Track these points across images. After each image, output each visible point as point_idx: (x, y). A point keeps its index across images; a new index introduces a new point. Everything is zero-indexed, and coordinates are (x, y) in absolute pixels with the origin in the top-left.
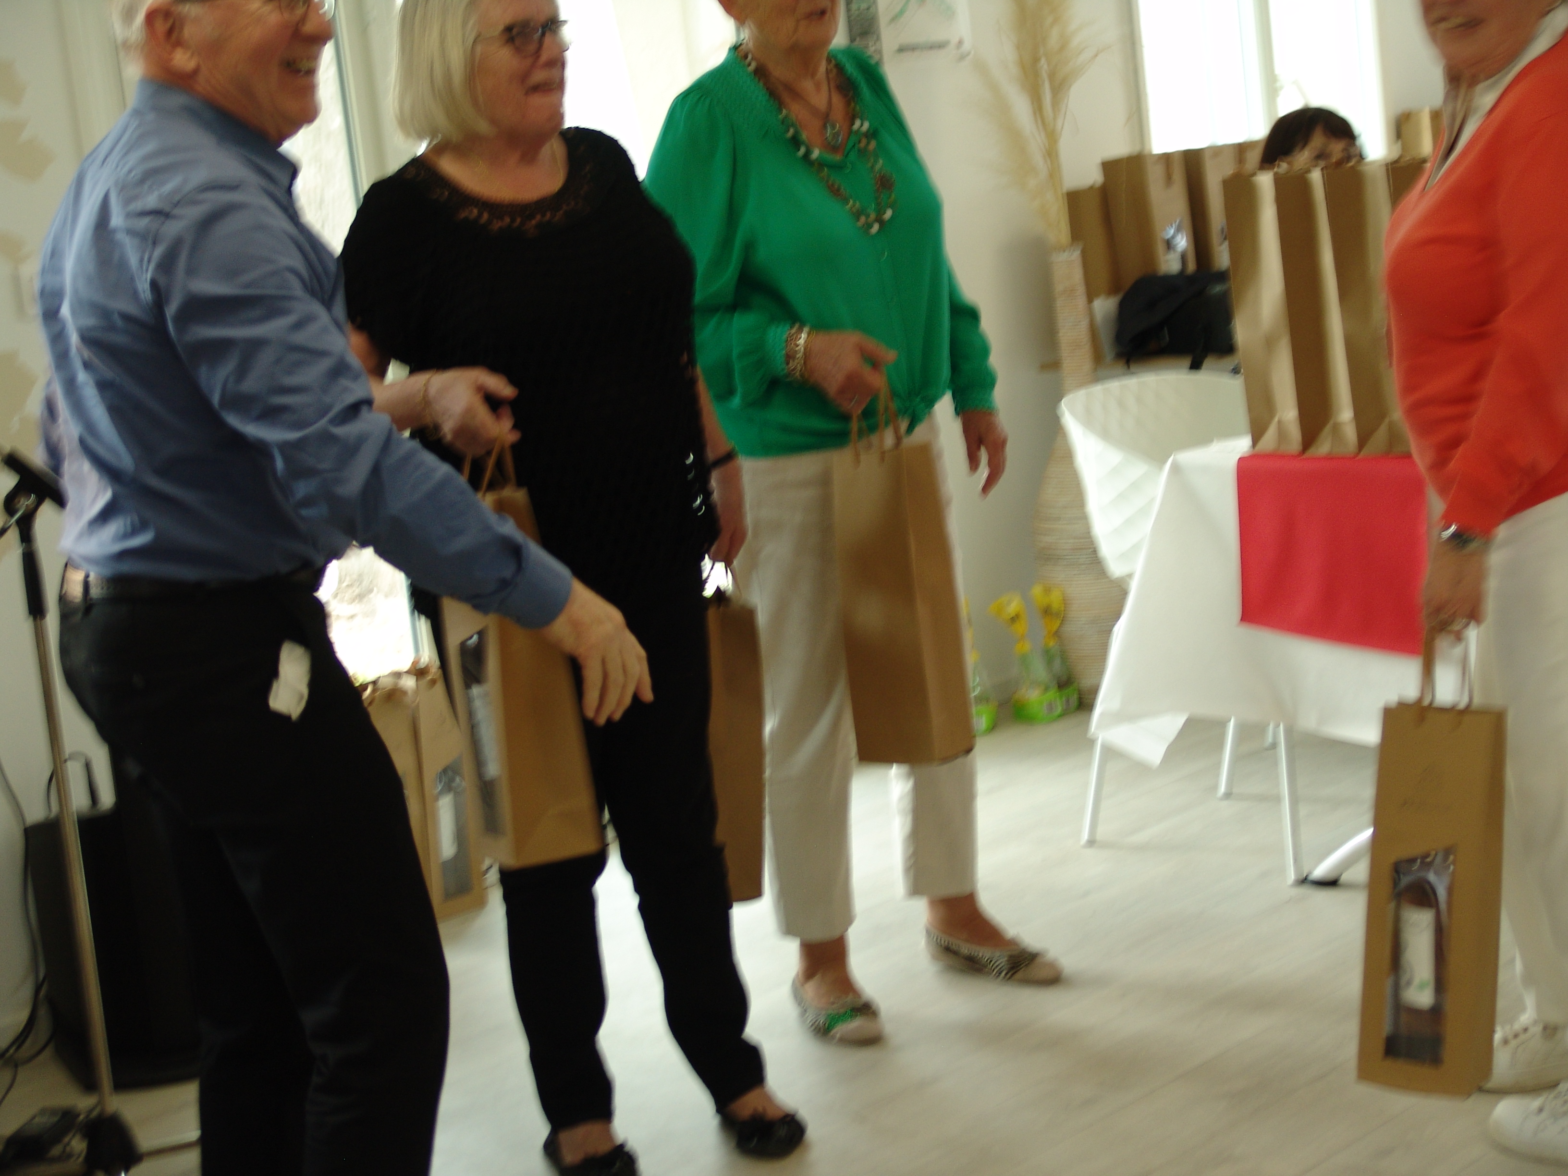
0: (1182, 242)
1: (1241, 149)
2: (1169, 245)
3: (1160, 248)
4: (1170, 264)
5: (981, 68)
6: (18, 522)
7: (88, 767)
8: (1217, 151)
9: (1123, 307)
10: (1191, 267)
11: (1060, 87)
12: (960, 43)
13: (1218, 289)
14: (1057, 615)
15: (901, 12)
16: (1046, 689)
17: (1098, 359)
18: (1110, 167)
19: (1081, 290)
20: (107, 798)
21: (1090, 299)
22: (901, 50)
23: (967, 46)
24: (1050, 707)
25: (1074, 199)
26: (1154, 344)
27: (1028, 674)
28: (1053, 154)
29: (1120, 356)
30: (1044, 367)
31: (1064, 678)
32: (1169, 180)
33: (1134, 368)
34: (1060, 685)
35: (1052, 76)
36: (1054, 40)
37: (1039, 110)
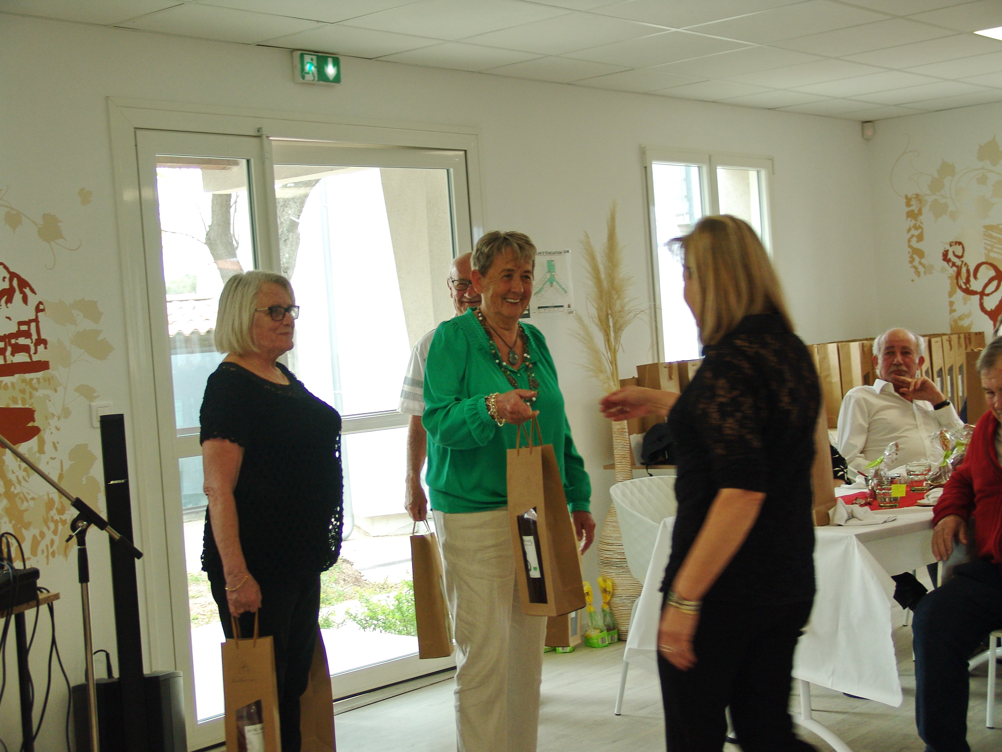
5: (580, 319)
6: (76, 535)
7: (108, 656)
9: (645, 439)
11: (618, 330)
12: (569, 306)
14: (609, 592)
15: (540, 291)
16: (602, 631)
17: (633, 464)
18: (641, 369)
20: (116, 674)
21: (630, 434)
22: (539, 308)
23: (572, 308)
24: (603, 640)
26: (661, 458)
27: (592, 623)
28: (614, 362)
29: (642, 464)
30: (606, 467)
31: (612, 626)
32: (670, 378)
33: (650, 471)
34: (609, 629)
35: (615, 324)
36: (618, 307)
37: (608, 340)
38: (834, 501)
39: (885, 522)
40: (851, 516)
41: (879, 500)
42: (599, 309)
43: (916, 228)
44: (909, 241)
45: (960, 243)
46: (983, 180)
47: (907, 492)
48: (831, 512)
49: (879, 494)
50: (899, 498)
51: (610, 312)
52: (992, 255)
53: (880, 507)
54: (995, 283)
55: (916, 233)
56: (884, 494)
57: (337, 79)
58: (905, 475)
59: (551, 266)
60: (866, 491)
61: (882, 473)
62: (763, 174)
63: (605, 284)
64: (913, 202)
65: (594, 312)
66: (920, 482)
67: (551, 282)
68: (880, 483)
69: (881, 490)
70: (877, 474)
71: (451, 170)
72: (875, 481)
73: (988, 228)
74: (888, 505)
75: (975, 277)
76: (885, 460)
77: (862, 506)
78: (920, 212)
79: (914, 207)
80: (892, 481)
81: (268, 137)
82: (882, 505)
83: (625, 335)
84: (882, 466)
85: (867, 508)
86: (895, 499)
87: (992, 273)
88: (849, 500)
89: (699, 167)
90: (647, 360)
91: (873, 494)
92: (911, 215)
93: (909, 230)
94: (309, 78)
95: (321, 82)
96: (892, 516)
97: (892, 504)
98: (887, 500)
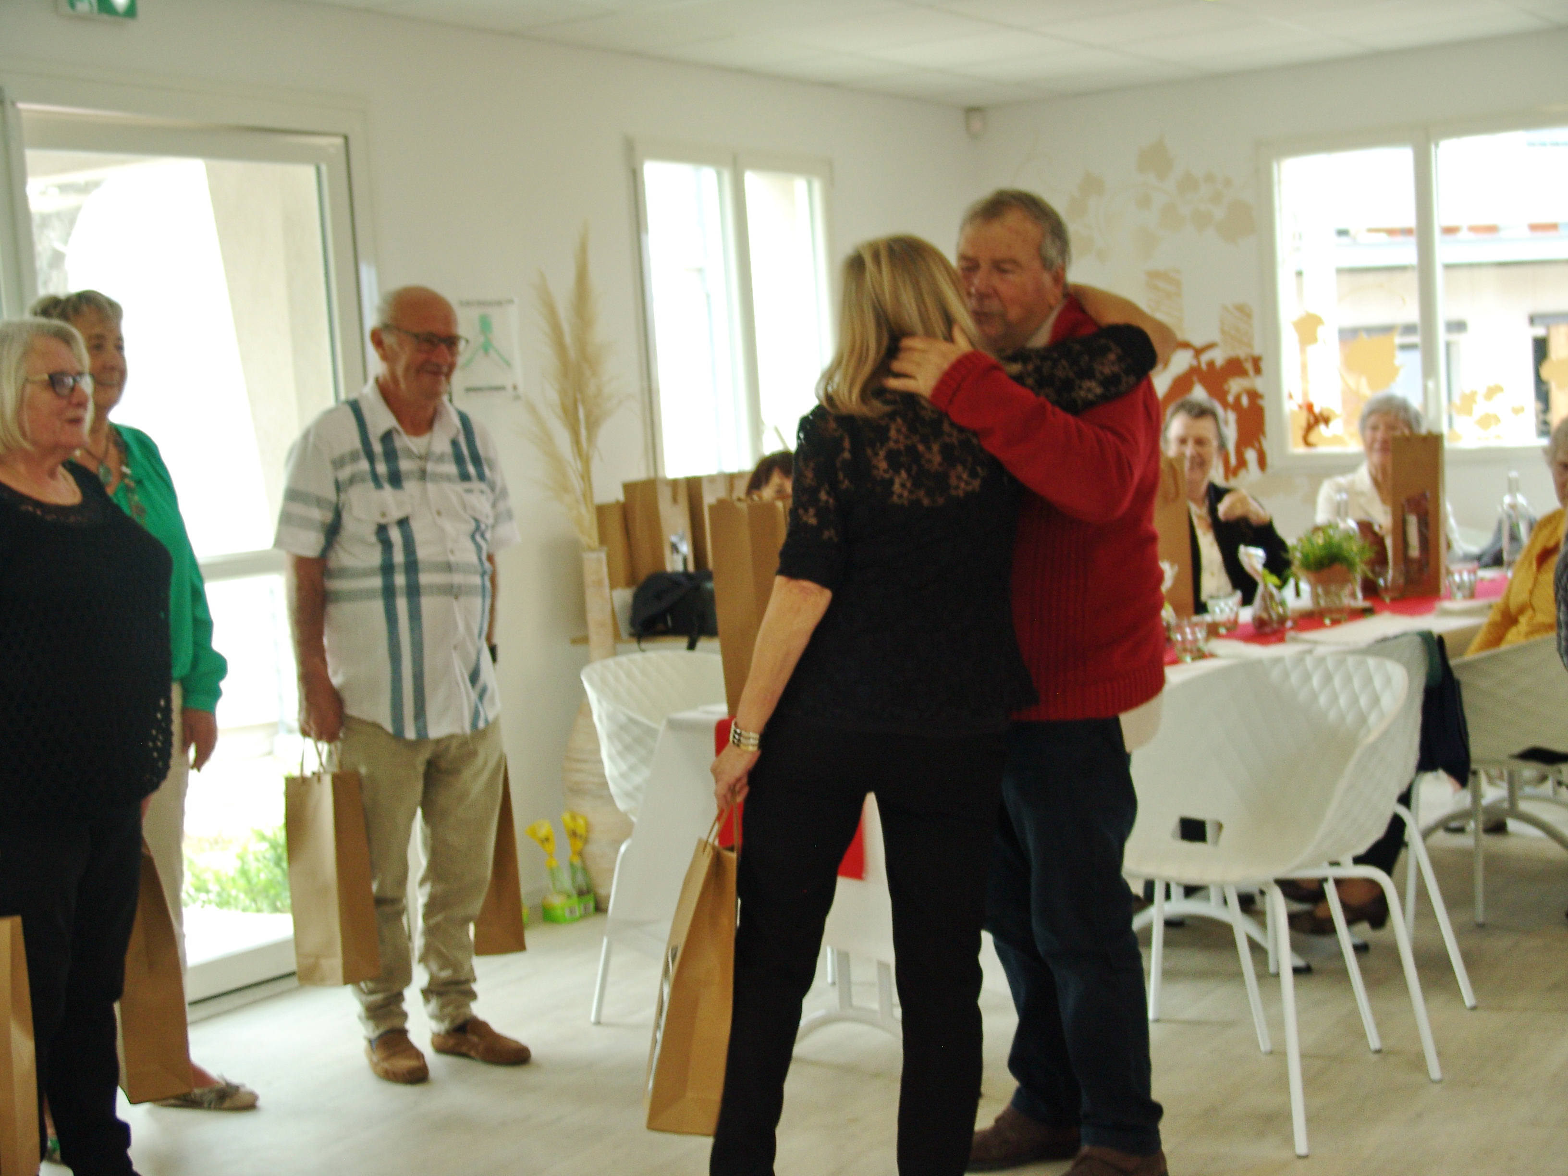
0: (685, 548)
1: (731, 479)
2: (675, 548)
3: (667, 551)
4: (674, 564)
5: (532, 409)
8: (712, 479)
9: (636, 597)
10: (691, 568)
11: (593, 425)
12: (515, 388)
13: (709, 585)
14: (581, 837)
15: (469, 361)
16: (569, 897)
17: (617, 636)
18: (629, 488)
19: (606, 582)
21: (612, 589)
22: (469, 390)
23: (521, 389)
24: (572, 911)
25: (601, 511)
26: (660, 627)
27: (554, 884)
28: (586, 476)
29: (632, 635)
30: (575, 641)
31: (585, 888)
32: (675, 500)
33: (644, 645)
34: (581, 893)
35: (587, 417)
36: (591, 389)
37: (577, 442)
42: (563, 393)
46: (1144, 202)
51: (579, 396)
57: (131, 11)
59: (485, 325)
62: (817, 186)
63: (572, 353)
65: (553, 396)
67: (486, 348)
71: (324, 168)
73: (1153, 275)
81: (13, 104)
83: (606, 433)
89: (719, 175)
90: (638, 473)
94: (83, 7)
95: (105, 17)
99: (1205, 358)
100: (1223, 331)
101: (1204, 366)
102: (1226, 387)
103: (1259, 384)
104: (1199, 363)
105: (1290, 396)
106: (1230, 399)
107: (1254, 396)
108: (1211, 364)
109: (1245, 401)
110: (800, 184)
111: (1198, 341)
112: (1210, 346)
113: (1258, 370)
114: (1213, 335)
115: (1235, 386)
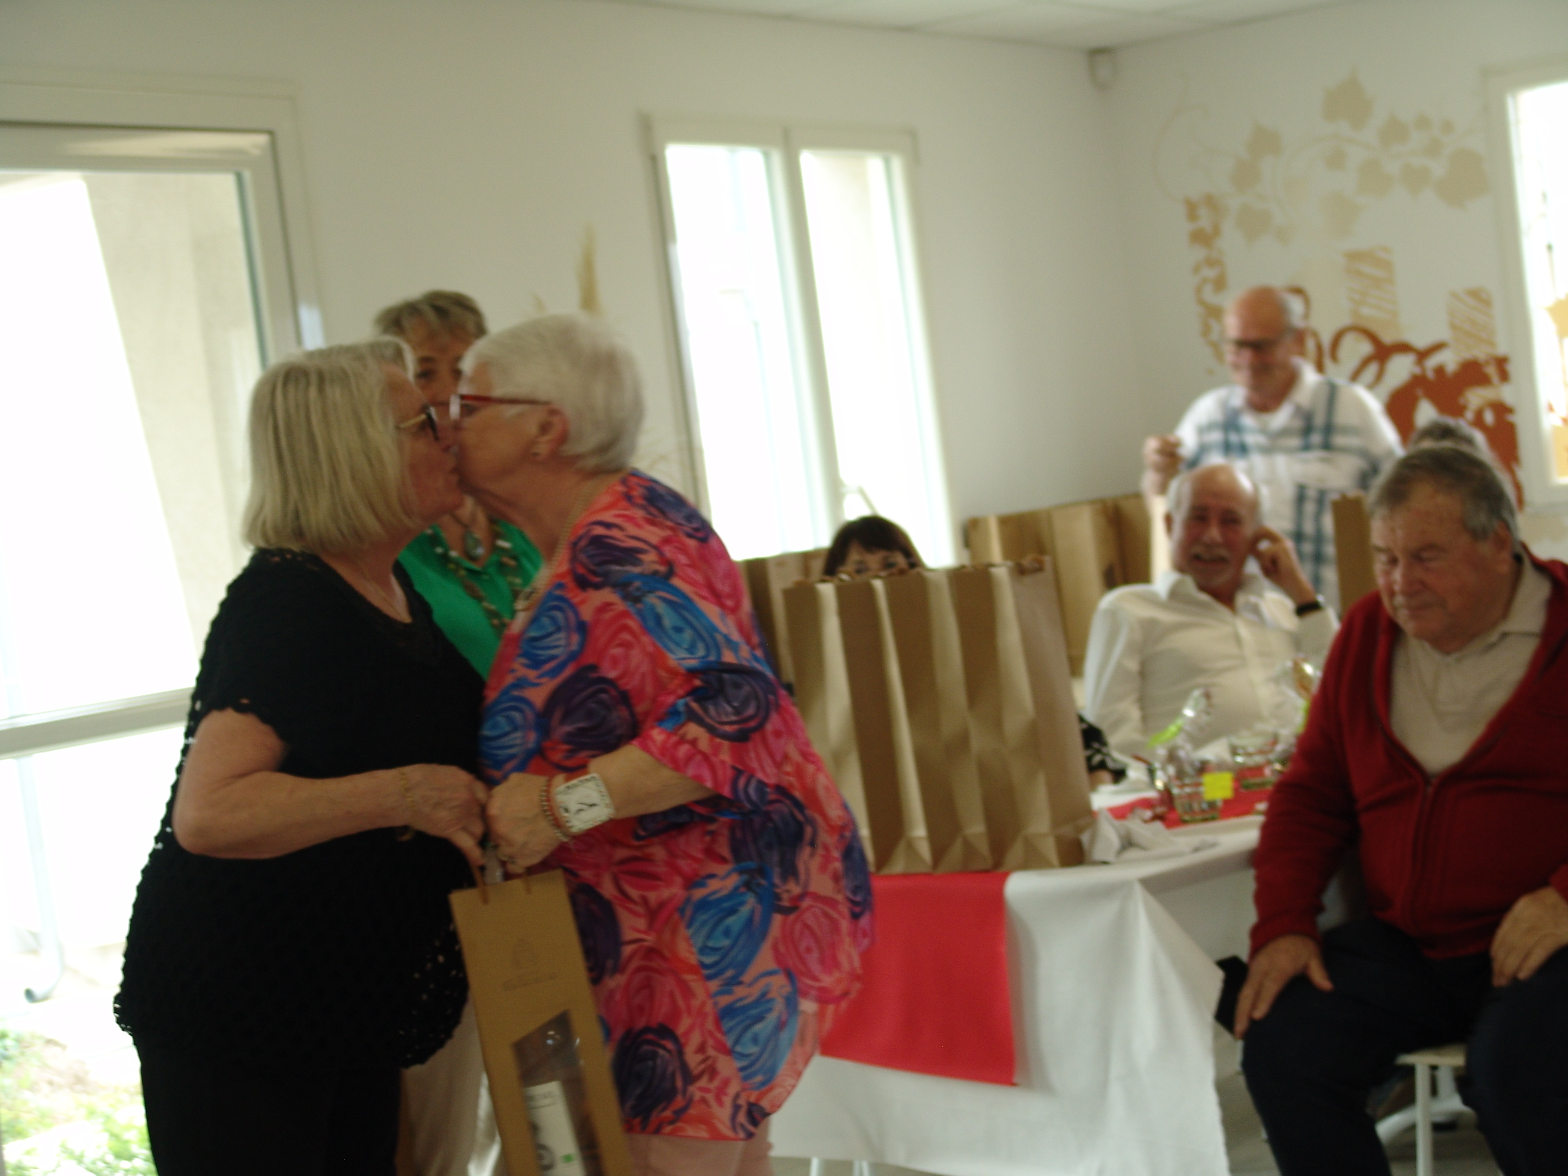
1: (806, 558)
38: (1089, 815)
39: (1197, 850)
40: (1128, 843)
41: (1179, 809)
43: (1211, 262)
44: (1199, 290)
45: (1298, 291)
46: (1336, 160)
47: (1236, 790)
48: (1085, 838)
49: (1180, 797)
50: (1220, 804)
52: (1366, 311)
53: (1182, 822)
54: (1372, 369)
55: (1210, 273)
56: (1190, 796)
58: (1226, 756)
60: (1151, 794)
61: (1182, 754)
62: (897, 164)
64: (1203, 212)
66: (1257, 770)
68: (1180, 775)
69: (1182, 786)
70: (1172, 757)
71: (247, 175)
72: (1171, 770)
73: (1354, 257)
74: (1199, 817)
75: (1334, 357)
76: (1188, 728)
77: (1146, 821)
78: (1216, 231)
79: (1205, 222)
80: (1203, 768)
82: (1187, 818)
84: (1180, 741)
85: (1158, 825)
86: (1212, 805)
87: (1366, 348)
88: (1120, 813)
89: (767, 156)
91: (1167, 797)
92: (1201, 238)
93: (1196, 269)
96: (1209, 838)
97: (1207, 816)
98: (1196, 807)
99: (1432, 362)
100: (1454, 327)
101: (1430, 375)
102: (1461, 401)
103: (1507, 394)
104: (1423, 369)
105: (1551, 408)
106: (1470, 415)
107: (1502, 410)
108: (1440, 370)
109: (1489, 418)
110: (874, 164)
111: (1421, 341)
112: (1438, 347)
113: (1504, 376)
114: (1442, 333)
115: (1475, 398)
